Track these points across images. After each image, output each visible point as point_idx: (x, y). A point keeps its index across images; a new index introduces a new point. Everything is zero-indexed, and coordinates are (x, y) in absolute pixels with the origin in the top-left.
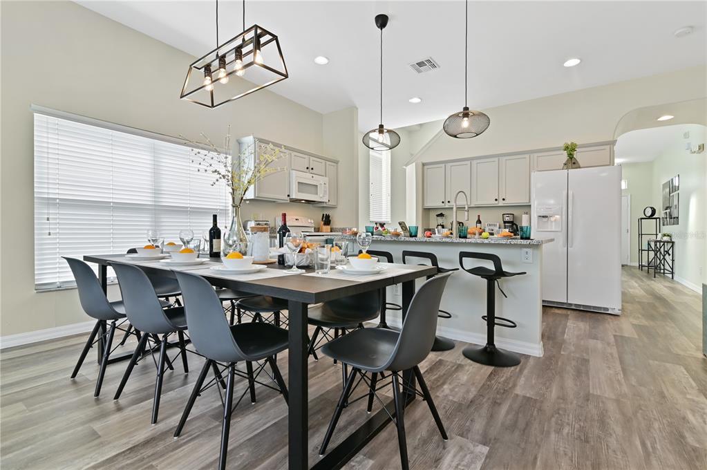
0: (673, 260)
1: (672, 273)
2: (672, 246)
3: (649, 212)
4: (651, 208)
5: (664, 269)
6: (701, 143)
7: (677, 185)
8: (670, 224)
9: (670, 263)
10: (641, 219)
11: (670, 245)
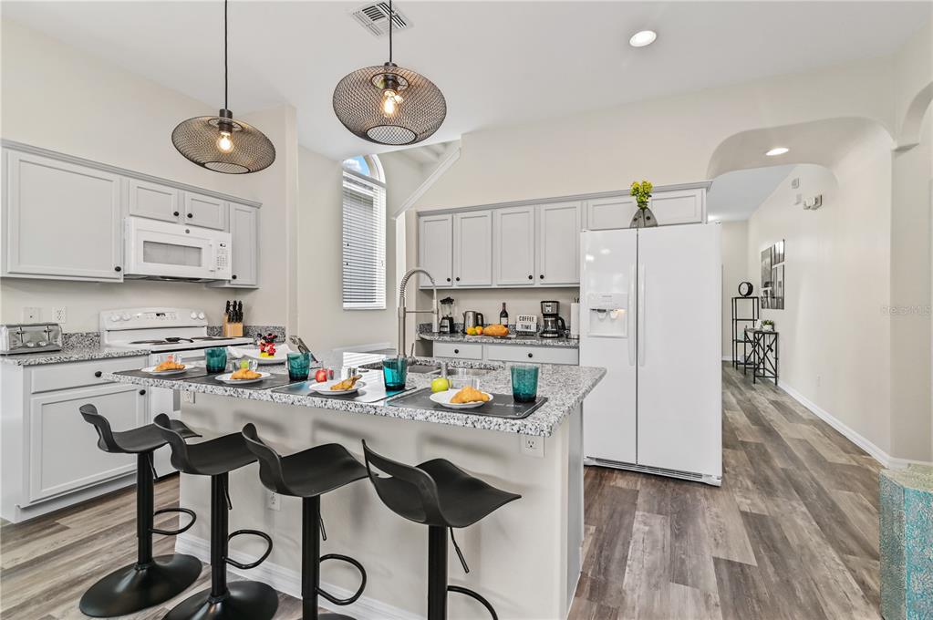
0: (776, 359)
1: (776, 377)
2: (776, 339)
3: (745, 290)
4: (748, 284)
5: (764, 369)
6: (817, 195)
7: (782, 252)
8: (772, 308)
9: (773, 362)
10: (736, 298)
11: (773, 337)
